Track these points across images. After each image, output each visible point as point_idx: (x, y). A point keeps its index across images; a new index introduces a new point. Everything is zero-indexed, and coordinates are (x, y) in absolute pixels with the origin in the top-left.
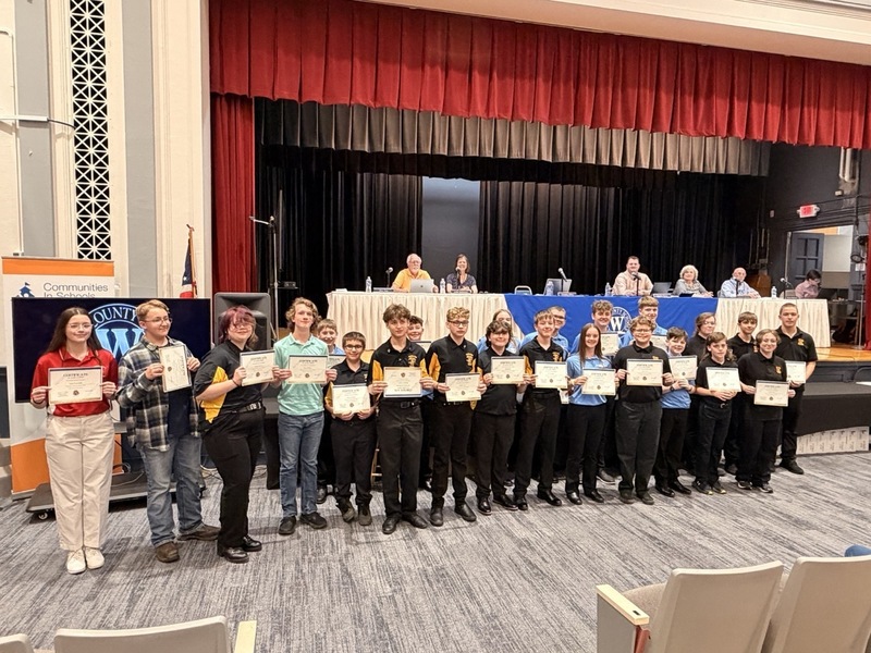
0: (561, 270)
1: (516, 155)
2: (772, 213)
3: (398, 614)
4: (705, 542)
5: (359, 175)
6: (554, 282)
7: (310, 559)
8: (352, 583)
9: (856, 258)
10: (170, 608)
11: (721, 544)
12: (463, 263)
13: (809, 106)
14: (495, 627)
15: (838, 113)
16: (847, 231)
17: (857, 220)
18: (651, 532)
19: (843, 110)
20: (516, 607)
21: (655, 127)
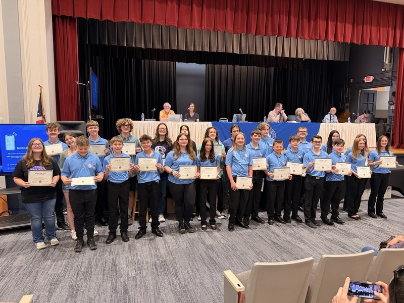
0: (240, 109)
1: (220, 50)
2: (352, 80)
3: (136, 286)
4: (302, 246)
5: (143, 61)
6: (237, 115)
7: (97, 258)
8: (116, 270)
9: (391, 103)
10: (16, 286)
11: (309, 246)
12: (192, 105)
13: (367, 24)
14: (184, 292)
15: (381, 28)
16: (387, 89)
17: (392, 84)
18: (275, 241)
19: (383, 27)
20: (197, 281)
21: (288, 35)
